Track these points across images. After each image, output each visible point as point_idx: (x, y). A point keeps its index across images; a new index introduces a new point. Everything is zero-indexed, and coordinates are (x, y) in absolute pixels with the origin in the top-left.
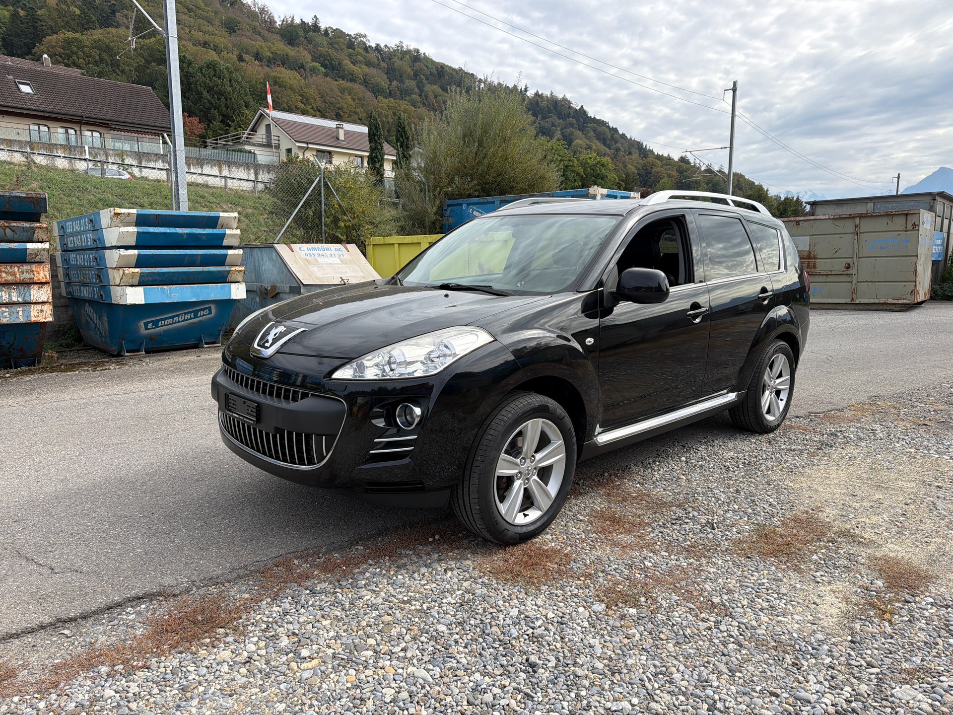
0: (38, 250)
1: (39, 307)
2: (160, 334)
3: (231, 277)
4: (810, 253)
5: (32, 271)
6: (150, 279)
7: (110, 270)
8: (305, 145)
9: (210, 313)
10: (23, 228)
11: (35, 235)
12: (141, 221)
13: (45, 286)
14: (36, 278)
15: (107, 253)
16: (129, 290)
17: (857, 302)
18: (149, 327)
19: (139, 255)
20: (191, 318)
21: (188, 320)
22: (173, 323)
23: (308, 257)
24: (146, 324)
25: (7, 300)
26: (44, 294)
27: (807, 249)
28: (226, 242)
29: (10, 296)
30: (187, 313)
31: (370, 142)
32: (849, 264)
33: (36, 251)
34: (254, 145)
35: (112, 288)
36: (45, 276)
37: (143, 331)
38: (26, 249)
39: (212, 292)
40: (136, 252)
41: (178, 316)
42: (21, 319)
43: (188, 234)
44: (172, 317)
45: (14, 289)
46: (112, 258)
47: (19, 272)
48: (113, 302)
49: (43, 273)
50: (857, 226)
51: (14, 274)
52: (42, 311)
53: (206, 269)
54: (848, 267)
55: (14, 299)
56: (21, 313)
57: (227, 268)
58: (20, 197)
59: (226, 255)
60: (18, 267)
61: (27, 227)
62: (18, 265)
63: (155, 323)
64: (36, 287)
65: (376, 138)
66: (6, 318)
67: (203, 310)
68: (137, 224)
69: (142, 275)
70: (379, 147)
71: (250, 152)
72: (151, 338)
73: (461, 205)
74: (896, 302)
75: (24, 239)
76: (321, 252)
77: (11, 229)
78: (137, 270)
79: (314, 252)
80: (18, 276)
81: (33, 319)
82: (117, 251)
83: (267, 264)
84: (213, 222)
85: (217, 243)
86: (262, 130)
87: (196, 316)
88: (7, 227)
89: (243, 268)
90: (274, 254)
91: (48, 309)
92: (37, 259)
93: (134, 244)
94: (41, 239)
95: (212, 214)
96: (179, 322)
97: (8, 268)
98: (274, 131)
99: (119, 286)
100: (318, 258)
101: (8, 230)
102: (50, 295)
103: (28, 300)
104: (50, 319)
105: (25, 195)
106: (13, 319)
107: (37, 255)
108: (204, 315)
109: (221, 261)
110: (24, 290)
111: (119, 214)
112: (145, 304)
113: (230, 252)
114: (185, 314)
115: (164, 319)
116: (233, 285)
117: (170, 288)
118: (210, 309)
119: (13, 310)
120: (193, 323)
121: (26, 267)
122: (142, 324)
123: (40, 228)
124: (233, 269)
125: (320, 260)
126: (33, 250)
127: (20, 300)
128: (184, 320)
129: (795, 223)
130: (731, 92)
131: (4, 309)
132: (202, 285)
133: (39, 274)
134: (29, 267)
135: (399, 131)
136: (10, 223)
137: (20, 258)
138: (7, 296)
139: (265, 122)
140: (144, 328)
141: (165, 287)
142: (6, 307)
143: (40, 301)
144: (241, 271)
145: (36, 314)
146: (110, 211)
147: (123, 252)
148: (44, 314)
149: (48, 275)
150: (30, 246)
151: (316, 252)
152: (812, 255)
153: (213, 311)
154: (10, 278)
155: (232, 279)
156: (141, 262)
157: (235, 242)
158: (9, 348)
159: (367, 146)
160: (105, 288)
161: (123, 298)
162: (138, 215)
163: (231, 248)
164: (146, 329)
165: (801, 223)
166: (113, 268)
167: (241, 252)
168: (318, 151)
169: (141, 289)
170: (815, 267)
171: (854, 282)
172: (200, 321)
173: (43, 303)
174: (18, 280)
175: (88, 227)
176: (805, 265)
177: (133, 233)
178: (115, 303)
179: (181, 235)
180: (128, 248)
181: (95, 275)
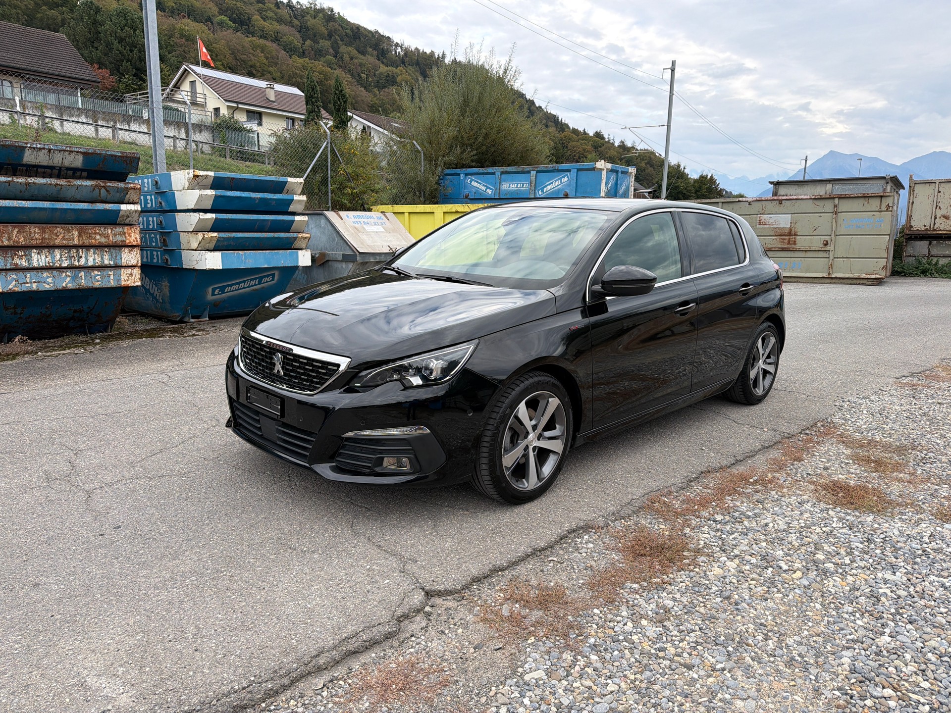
0: (131, 212)
1: (129, 271)
2: (224, 301)
3: (297, 244)
4: (791, 230)
5: (124, 234)
6: (226, 243)
7: (182, 235)
8: (235, 105)
9: (273, 280)
10: (118, 188)
11: (128, 196)
12: (217, 184)
13: (135, 249)
14: (127, 241)
15: (179, 217)
16: (208, 255)
17: (833, 276)
18: (216, 293)
19: (216, 219)
20: (255, 285)
21: (252, 286)
22: (238, 289)
23: (356, 225)
24: (214, 290)
25: (100, 263)
26: (132, 257)
27: (789, 226)
28: (292, 208)
29: (102, 258)
30: (253, 280)
31: (307, 104)
32: (827, 242)
33: (128, 213)
34: (179, 102)
35: (183, 252)
36: (136, 238)
37: (210, 297)
38: (120, 210)
39: (281, 259)
40: (213, 216)
41: (244, 282)
42: (112, 283)
43: (260, 199)
44: (239, 283)
45: (106, 252)
46: (188, 221)
47: (111, 234)
48: (184, 267)
49: (134, 236)
50: (836, 206)
51: (107, 236)
52: (131, 275)
53: (277, 235)
54: (826, 244)
55: (106, 262)
56: (112, 277)
57: (295, 235)
58: (116, 156)
59: (293, 221)
60: (112, 229)
61: (121, 188)
62: (112, 226)
63: (222, 290)
64: (127, 250)
65: (313, 100)
66: (98, 281)
67: (268, 276)
68: (212, 187)
69: (219, 240)
70: (316, 110)
71: (177, 110)
72: (215, 304)
73: (459, 175)
74: (869, 276)
75: (116, 200)
76: (366, 220)
77: (106, 190)
78: (215, 234)
79: (360, 220)
80: (111, 238)
81: (123, 283)
82: (196, 214)
84: (279, 187)
85: (283, 209)
86: (186, 86)
87: (260, 283)
88: (103, 187)
89: (308, 235)
90: (326, 221)
91: (137, 272)
92: (127, 221)
93: (209, 207)
94: (131, 201)
95: (282, 179)
96: (244, 288)
97: (102, 229)
98: (199, 88)
99: (195, 250)
100: (365, 226)
101: (103, 190)
102: (139, 259)
103: (119, 263)
104: (139, 283)
105: (120, 154)
106: (104, 283)
107: (128, 217)
108: (267, 282)
109: (287, 227)
110: (116, 253)
111: (198, 176)
112: (223, 270)
113: (297, 218)
114: (251, 280)
115: (231, 285)
116: (300, 252)
117: (245, 254)
118: (273, 275)
119: (105, 273)
120: (256, 290)
121: (119, 229)
122: (210, 290)
123: (134, 189)
124: (299, 235)
125: (367, 228)
126: (126, 211)
127: (112, 263)
128: (249, 287)
129: (778, 202)
130: (670, 71)
131: (96, 272)
132: (273, 251)
133: (130, 236)
134: (121, 229)
135: (336, 94)
136: (106, 183)
137: (112, 220)
138: (100, 259)
139: (191, 78)
140: (212, 295)
141: (241, 252)
142: (98, 271)
143: (130, 264)
144: (306, 238)
145: (126, 278)
146: (189, 173)
147: (203, 216)
148: (132, 278)
149: (138, 238)
150: (123, 207)
151: (362, 220)
152: (793, 232)
153: (276, 278)
154: (103, 240)
155: (295, 247)
156: (217, 226)
157: (299, 208)
158: (88, 313)
159: (303, 108)
160: (174, 252)
161: (200, 263)
162: (215, 177)
163: (294, 214)
164: (213, 294)
165: (783, 202)
166: (188, 232)
167: (306, 218)
168: (248, 111)
169: (218, 254)
170: (795, 243)
171: (831, 257)
172: (263, 288)
173: (133, 267)
174: (111, 243)
175: (148, 188)
176: (786, 241)
177: (211, 196)
178: (188, 267)
179: (254, 199)
180: (205, 211)
181: (156, 239)
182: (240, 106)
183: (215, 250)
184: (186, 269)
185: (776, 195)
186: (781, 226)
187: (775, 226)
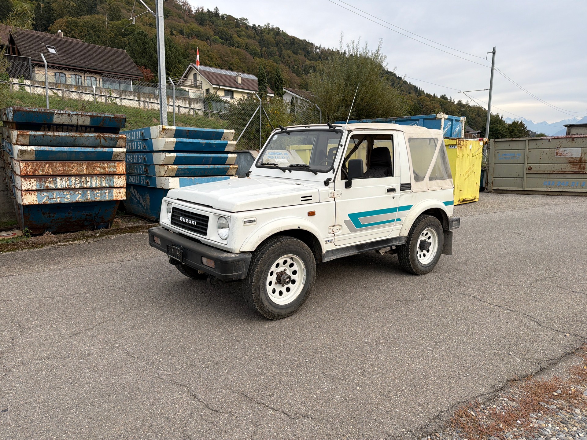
0: (120, 153)
1: (118, 190)
3: (229, 172)
4: (581, 159)
5: (116, 167)
6: (183, 172)
7: (156, 166)
8: (218, 87)
10: (112, 138)
11: (118, 143)
12: (178, 134)
13: (123, 176)
14: (117, 171)
15: (155, 155)
16: (171, 179)
19: (177, 157)
23: (270, 159)
25: (100, 185)
26: (121, 182)
27: (579, 156)
28: (227, 149)
29: (101, 182)
31: (259, 85)
33: (118, 153)
34: (186, 86)
35: (156, 178)
36: (123, 170)
38: (113, 152)
40: (174, 155)
42: (108, 198)
43: (206, 144)
45: (104, 178)
46: (159, 158)
47: (107, 167)
48: (157, 187)
49: (122, 168)
51: (104, 168)
52: (120, 193)
53: (216, 166)
55: (104, 185)
56: (107, 194)
57: (228, 166)
58: (110, 117)
59: (227, 158)
60: (107, 164)
61: (114, 138)
62: (107, 162)
64: (117, 177)
65: (263, 82)
66: (98, 197)
68: (175, 136)
69: (178, 170)
70: (264, 88)
71: (185, 91)
75: (111, 145)
76: (277, 156)
77: (104, 139)
78: (176, 166)
79: (273, 156)
80: (107, 169)
81: (114, 198)
82: (164, 154)
83: (243, 163)
84: (219, 136)
85: (221, 150)
86: (191, 77)
88: (102, 137)
89: (237, 166)
90: (249, 157)
91: (123, 191)
92: (118, 159)
93: (173, 149)
94: (121, 146)
95: (220, 130)
97: (101, 164)
98: (198, 78)
99: (163, 176)
100: (275, 160)
101: (102, 139)
102: (125, 182)
103: (112, 185)
104: (125, 198)
105: (113, 116)
106: (102, 198)
107: (118, 156)
109: (223, 161)
110: (110, 179)
111: (165, 129)
113: (230, 155)
116: (231, 177)
117: (195, 179)
119: (103, 192)
121: (112, 164)
123: (122, 138)
124: (231, 166)
126: (116, 152)
127: (107, 185)
129: (571, 139)
131: (97, 191)
132: (214, 177)
133: (119, 168)
134: (113, 164)
135: (276, 78)
136: (104, 135)
137: (108, 158)
138: (100, 183)
139: (193, 72)
141: (192, 178)
142: (99, 190)
143: (119, 186)
144: (235, 168)
145: (116, 195)
146: (160, 127)
147: (167, 154)
148: (120, 195)
149: (124, 169)
150: (115, 150)
152: (583, 161)
154: (102, 171)
155: (229, 174)
156: (177, 161)
157: (231, 149)
158: (95, 217)
159: (257, 87)
160: (152, 178)
161: (166, 185)
162: (176, 130)
163: (228, 153)
165: (575, 139)
166: (159, 165)
167: (235, 155)
168: (226, 90)
169: (177, 179)
170: (584, 168)
173: (121, 187)
174: (107, 172)
175: (139, 137)
176: (578, 167)
177: (173, 142)
178: (159, 187)
179: (202, 144)
180: (170, 152)
181: (142, 169)
182: (221, 87)
183: (176, 176)
184: (158, 188)
185: (569, 134)
186: (574, 156)
187: (569, 156)
